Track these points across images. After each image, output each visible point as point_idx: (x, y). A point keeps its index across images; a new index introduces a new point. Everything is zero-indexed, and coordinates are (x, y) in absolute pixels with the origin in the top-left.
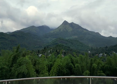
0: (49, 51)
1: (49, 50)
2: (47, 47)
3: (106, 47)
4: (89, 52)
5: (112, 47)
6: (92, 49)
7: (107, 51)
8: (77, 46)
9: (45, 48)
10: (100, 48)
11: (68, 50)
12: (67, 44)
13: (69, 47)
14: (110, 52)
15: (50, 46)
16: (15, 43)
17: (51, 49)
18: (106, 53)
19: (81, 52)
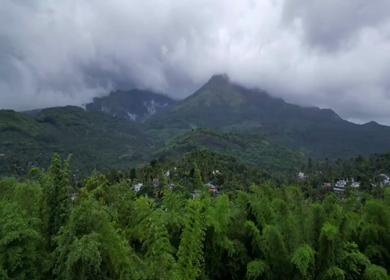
0: (168, 173)
1: (166, 169)
2: (161, 160)
3: (359, 160)
4: (301, 175)
5: (378, 160)
6: (310, 166)
7: (362, 172)
8: (261, 154)
9: (153, 163)
10: (337, 163)
11: (230, 169)
12: (225, 147)
13: (234, 160)
14: (371, 177)
15: (169, 154)
16: (53, 146)
17: (173, 164)
18: (358, 179)
19: (272, 175)
